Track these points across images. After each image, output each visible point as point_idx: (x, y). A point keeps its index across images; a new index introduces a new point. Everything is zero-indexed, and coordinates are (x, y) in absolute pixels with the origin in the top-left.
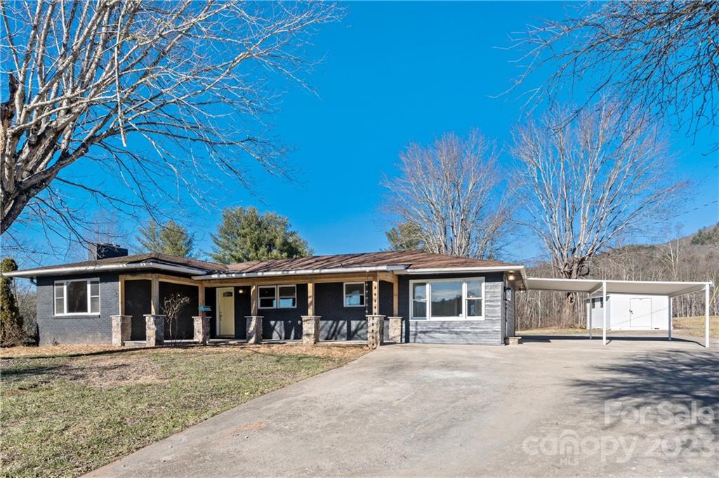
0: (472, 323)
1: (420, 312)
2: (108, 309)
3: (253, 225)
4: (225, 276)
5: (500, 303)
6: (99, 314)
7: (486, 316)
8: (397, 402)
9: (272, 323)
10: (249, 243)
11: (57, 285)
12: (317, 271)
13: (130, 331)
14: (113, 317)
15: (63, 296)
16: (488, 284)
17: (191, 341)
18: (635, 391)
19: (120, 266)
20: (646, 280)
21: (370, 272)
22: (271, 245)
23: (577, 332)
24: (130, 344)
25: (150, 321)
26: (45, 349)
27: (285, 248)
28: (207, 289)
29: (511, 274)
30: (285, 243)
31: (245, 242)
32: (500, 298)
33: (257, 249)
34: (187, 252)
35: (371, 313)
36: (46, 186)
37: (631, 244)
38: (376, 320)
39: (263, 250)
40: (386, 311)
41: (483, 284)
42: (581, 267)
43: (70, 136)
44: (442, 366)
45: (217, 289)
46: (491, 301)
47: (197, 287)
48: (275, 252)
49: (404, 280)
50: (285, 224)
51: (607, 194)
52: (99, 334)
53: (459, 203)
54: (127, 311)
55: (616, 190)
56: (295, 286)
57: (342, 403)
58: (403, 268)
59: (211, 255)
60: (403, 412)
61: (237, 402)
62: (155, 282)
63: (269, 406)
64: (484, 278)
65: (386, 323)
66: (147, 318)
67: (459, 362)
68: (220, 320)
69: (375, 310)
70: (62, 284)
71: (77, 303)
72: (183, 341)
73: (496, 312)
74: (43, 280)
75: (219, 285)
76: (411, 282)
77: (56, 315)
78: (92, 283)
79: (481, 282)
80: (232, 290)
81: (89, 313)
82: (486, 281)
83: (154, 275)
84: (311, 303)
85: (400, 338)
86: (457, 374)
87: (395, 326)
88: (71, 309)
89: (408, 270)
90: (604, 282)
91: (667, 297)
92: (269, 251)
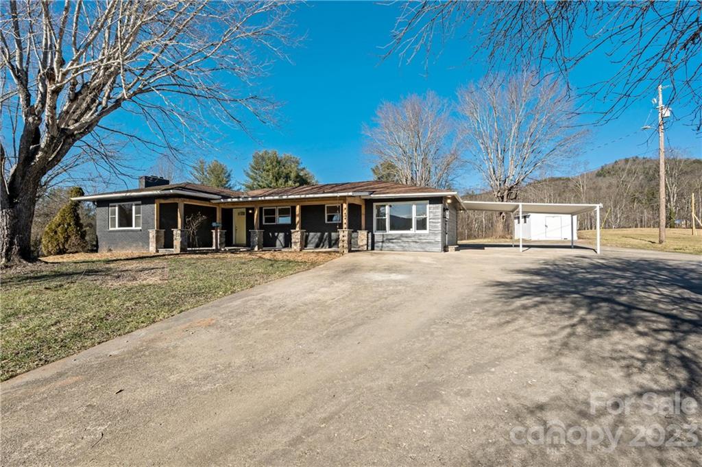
0: (420, 235)
1: (381, 227)
2: (147, 225)
3: (274, 164)
4: (236, 200)
5: (440, 220)
6: (140, 228)
7: (430, 230)
8: (331, 301)
9: (276, 234)
10: (271, 176)
11: (111, 206)
12: (303, 196)
13: (163, 241)
14: (150, 231)
15: (115, 215)
16: (431, 205)
17: (210, 248)
18: (538, 290)
19: (155, 192)
20: (562, 203)
21: (341, 197)
22: (287, 177)
23: (507, 242)
24: (162, 251)
25: (177, 233)
26: (103, 254)
27: (298, 179)
28: (223, 210)
29: (449, 198)
30: (298, 176)
31: (268, 175)
32: (440, 217)
33: (277, 180)
34: (227, 182)
35: (341, 227)
36: (89, 132)
37: (550, 176)
38: (346, 233)
39: (281, 181)
40: (354, 226)
41: (428, 206)
42: (511, 193)
43: (109, 95)
44: (385, 269)
45: (234, 210)
46: (433, 219)
47: (216, 208)
48: (290, 183)
49: (369, 203)
50: (297, 162)
51: (529, 139)
52: (141, 244)
53: (420, 146)
54: (161, 226)
55: (536, 136)
56: (290, 207)
57: (288, 302)
58: (367, 194)
59: (243, 185)
60: (331, 310)
61: (207, 300)
62: (181, 204)
63: (229, 304)
64: (428, 201)
65: (354, 235)
66: (174, 233)
67: (400, 266)
68: (236, 232)
69: (345, 226)
70: (115, 206)
71: (126, 220)
72: (201, 249)
73: (437, 227)
74: (102, 203)
75: (236, 206)
76: (375, 204)
77: (111, 229)
78: (136, 205)
79: (426, 204)
80: (244, 210)
81: (134, 228)
82: (430, 204)
83: (180, 199)
84: (298, 222)
85: (366, 246)
86: (394, 276)
87: (362, 237)
88: (120, 225)
89: (372, 195)
90: (520, 204)
91: (570, 216)
92: (286, 181)
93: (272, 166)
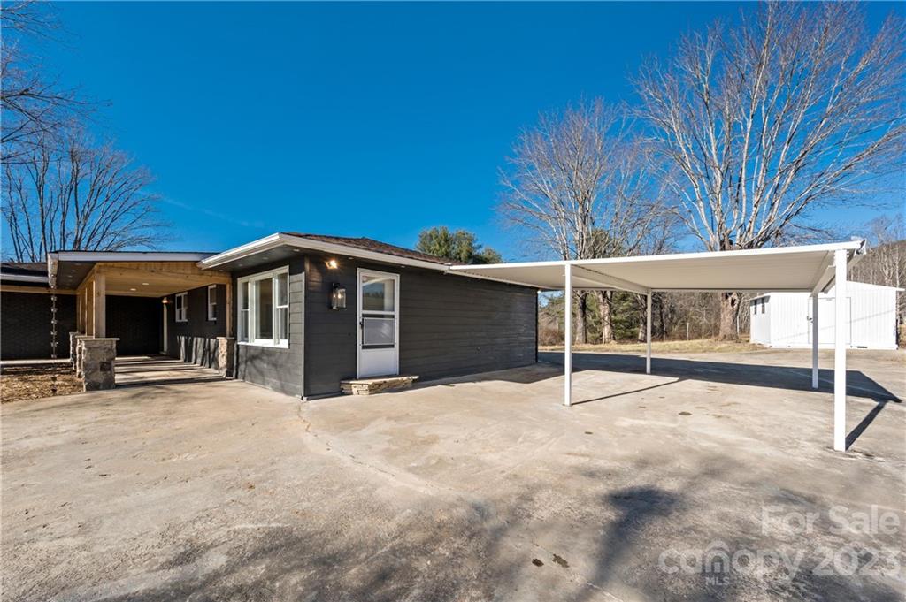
5: (302, 316)
7: (291, 339)
16: (292, 278)
32: (303, 305)
41: (288, 279)
46: (295, 311)
64: (288, 267)
73: (298, 332)
76: (240, 281)
82: (290, 273)
85: (225, 370)
87: (222, 351)
93: (440, 245)
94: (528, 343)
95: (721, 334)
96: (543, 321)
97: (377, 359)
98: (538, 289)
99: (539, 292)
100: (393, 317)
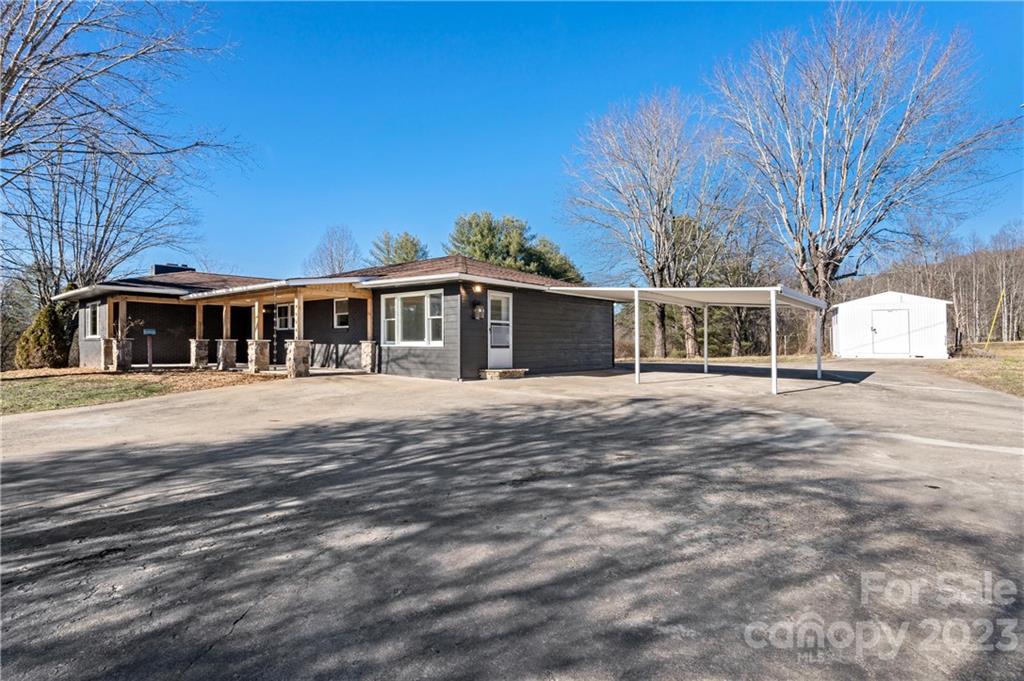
0: (432, 350)
3: (485, 233)
5: (458, 325)
6: (100, 337)
7: (445, 340)
15: (89, 318)
32: (458, 317)
33: (487, 258)
41: (443, 298)
46: (449, 321)
47: (195, 307)
49: (375, 294)
62: (122, 303)
64: (443, 290)
69: (296, 335)
70: (89, 307)
73: (454, 335)
74: (82, 303)
76: (383, 297)
78: (99, 305)
79: (441, 295)
81: (97, 336)
82: (445, 294)
83: (120, 297)
87: (366, 352)
89: (364, 283)
93: (482, 236)
94: (605, 349)
95: (808, 348)
96: (618, 332)
97: (499, 356)
98: (613, 302)
99: (615, 304)
100: (508, 325)
